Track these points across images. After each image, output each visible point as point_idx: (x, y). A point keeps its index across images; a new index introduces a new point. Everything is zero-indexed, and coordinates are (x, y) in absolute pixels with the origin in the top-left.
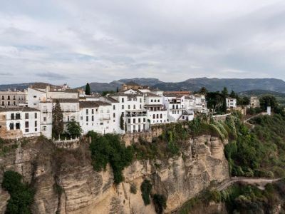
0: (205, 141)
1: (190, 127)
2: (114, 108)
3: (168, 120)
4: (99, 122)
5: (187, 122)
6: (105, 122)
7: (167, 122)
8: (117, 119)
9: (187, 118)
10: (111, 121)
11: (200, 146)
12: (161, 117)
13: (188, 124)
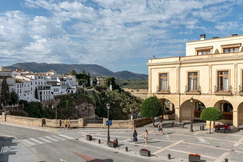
0: (85, 106)
1: (74, 97)
2: (32, 84)
3: (62, 93)
4: (24, 94)
5: (72, 94)
6: (27, 94)
7: (61, 94)
8: (33, 92)
9: (72, 91)
10: (30, 93)
11: (83, 110)
12: (58, 91)
13: (73, 96)
